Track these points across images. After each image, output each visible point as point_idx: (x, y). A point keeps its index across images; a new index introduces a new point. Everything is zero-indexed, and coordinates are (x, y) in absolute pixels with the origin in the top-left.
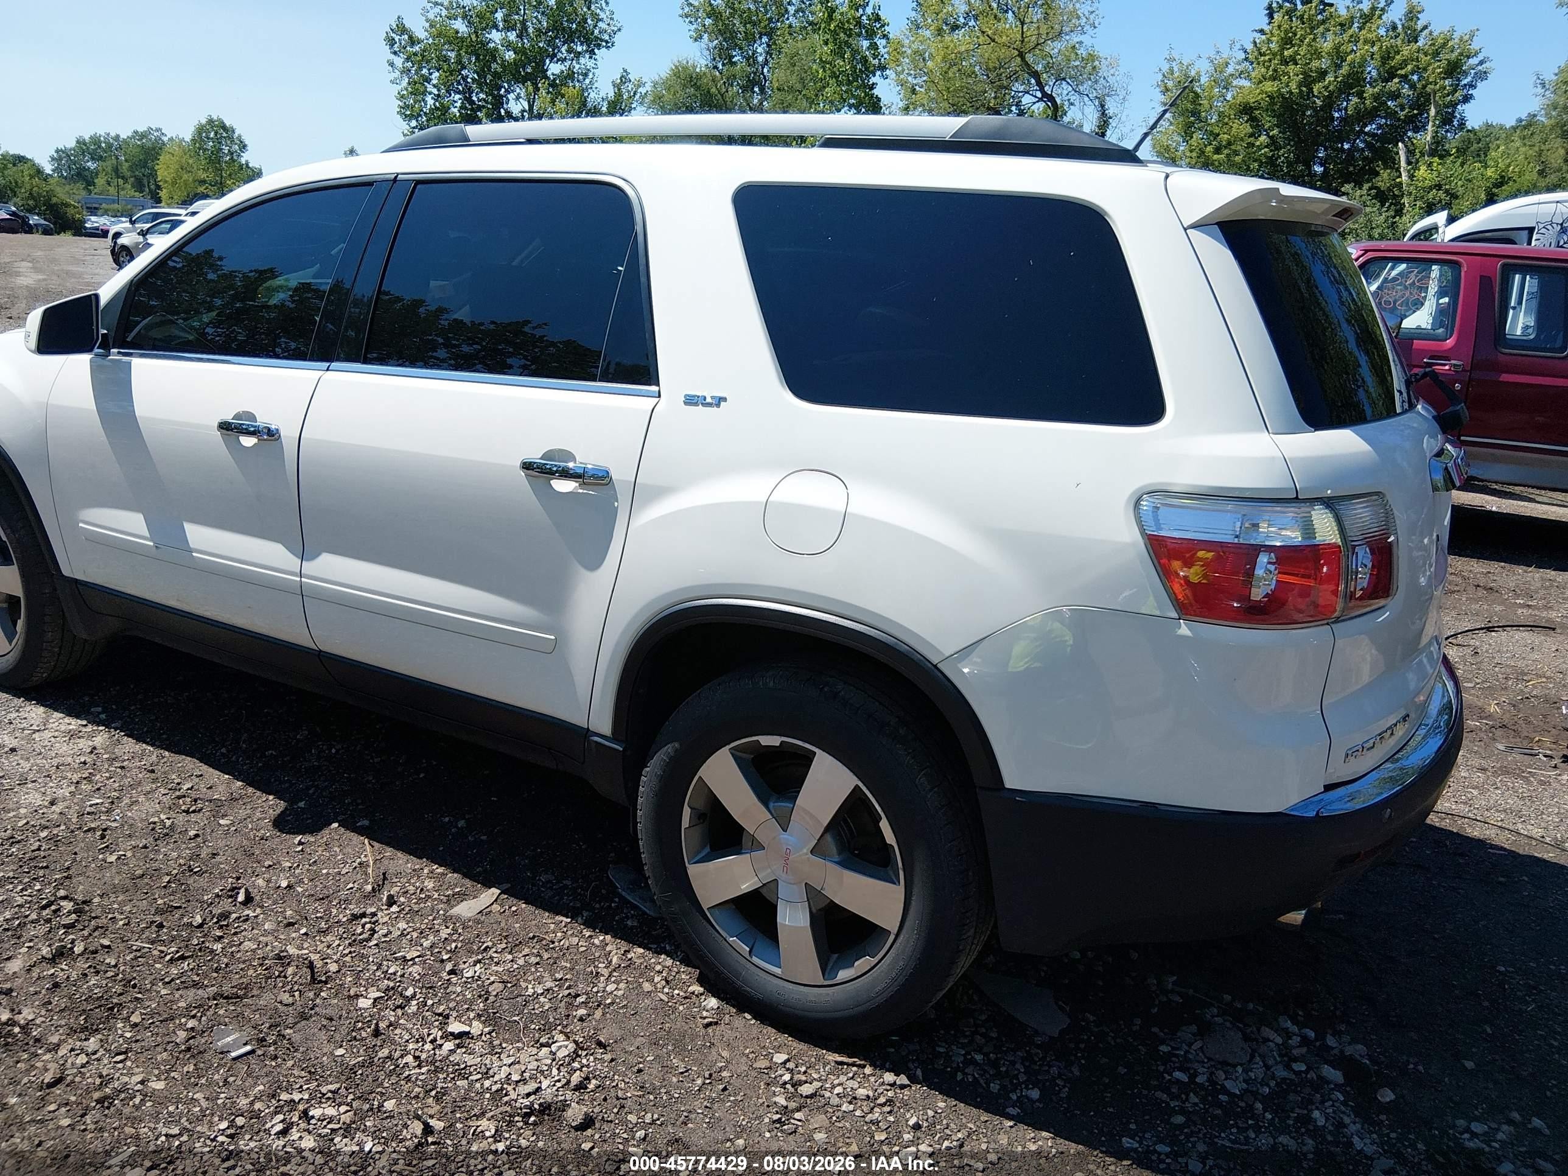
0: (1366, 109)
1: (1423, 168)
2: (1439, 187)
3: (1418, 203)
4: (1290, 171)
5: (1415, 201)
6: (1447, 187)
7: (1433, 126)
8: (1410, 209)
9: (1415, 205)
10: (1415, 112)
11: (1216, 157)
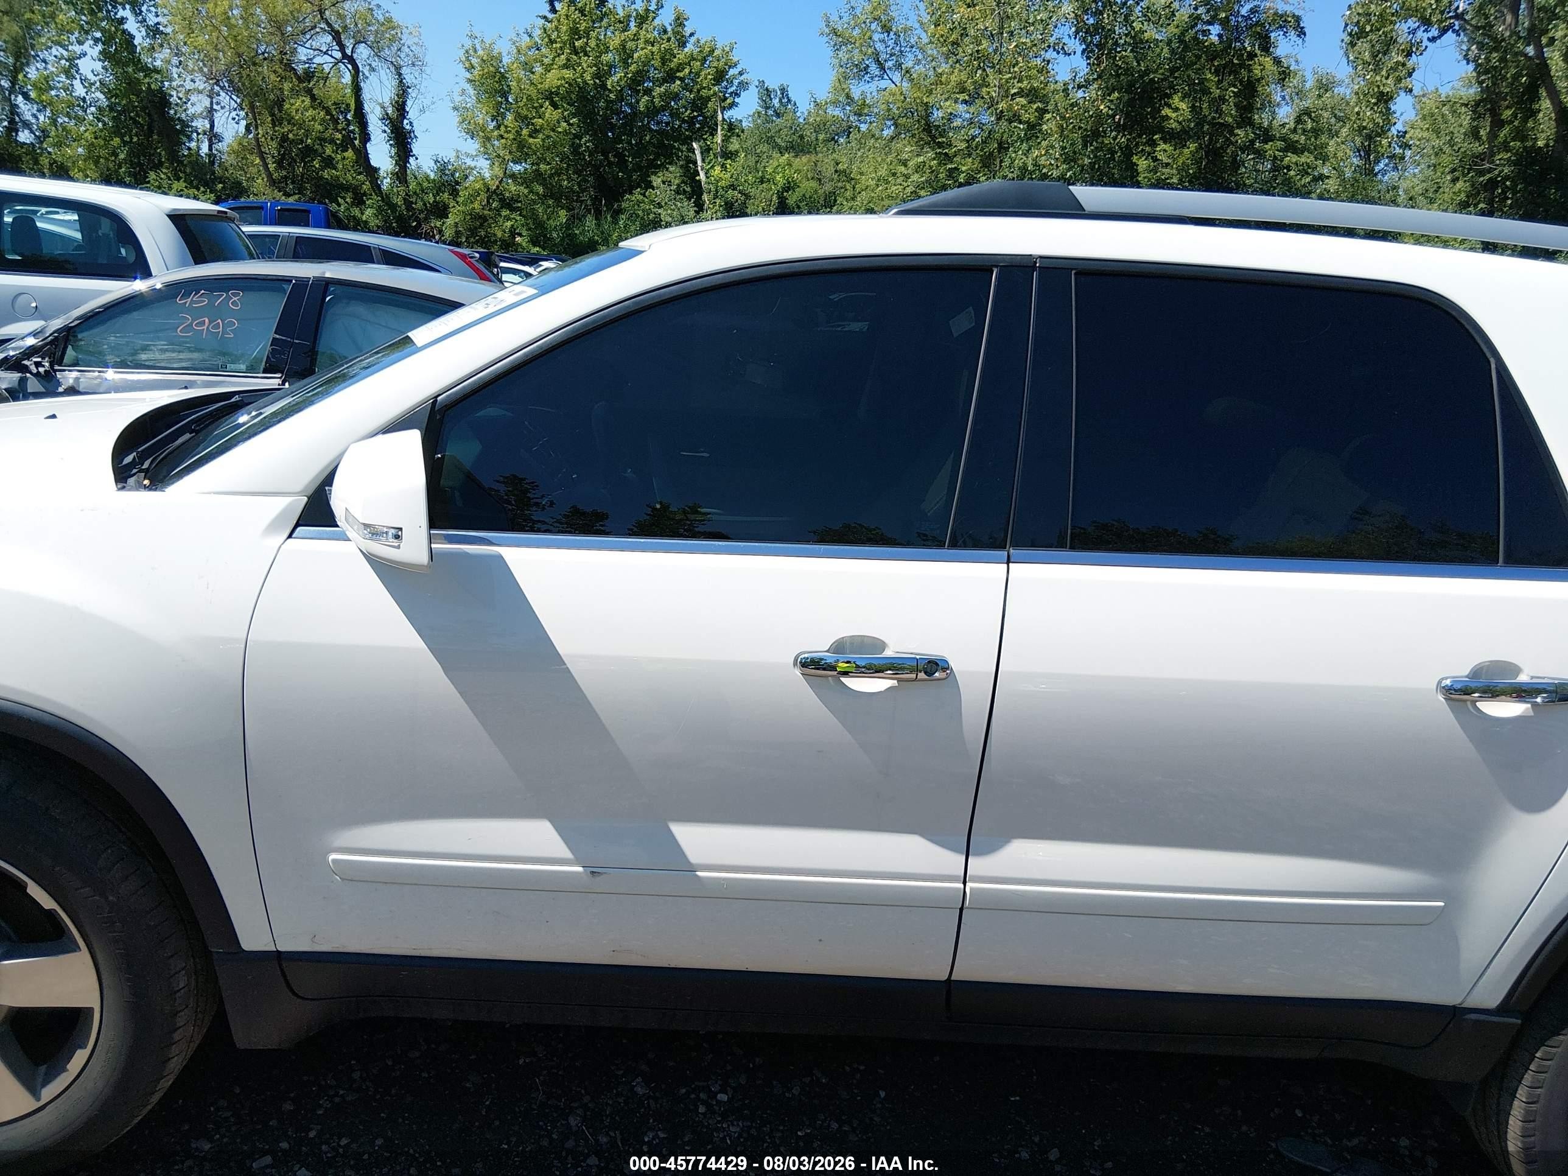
0: (654, 106)
1: (718, 168)
2: (733, 187)
3: (718, 201)
4: (592, 160)
5: (714, 199)
6: (741, 188)
7: (722, 130)
8: (711, 206)
9: (715, 203)
10: (695, 114)
11: (531, 140)
